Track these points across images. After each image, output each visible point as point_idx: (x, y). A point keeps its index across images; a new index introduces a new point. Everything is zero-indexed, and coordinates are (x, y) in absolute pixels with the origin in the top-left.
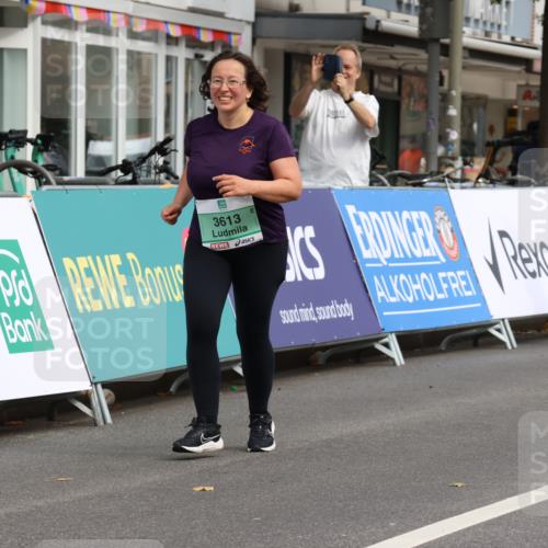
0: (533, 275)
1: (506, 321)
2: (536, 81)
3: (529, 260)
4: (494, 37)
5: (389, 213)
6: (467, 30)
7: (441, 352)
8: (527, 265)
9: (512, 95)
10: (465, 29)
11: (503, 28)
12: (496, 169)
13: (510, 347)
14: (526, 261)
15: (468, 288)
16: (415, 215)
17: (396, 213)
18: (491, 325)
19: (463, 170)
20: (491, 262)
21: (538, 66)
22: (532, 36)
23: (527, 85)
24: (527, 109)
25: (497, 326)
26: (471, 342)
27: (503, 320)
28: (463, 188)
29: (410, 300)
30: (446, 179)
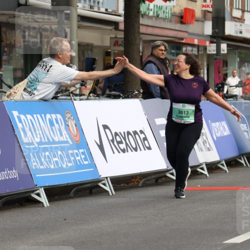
0: (124, 151)
1: (109, 179)
2: (121, 35)
3: (121, 142)
4: (96, 9)
5: (39, 116)
6: (80, 5)
7: (71, 198)
8: (120, 145)
9: (107, 43)
10: (78, 4)
11: (100, 4)
12: (99, 87)
13: (111, 194)
14: (119, 143)
15: (86, 159)
16: (54, 116)
17: (43, 115)
18: (100, 181)
19: (80, 89)
20: (99, 144)
21: (122, 26)
22: (118, 8)
23: (116, 37)
24: (116, 51)
25: (103, 182)
26: (88, 191)
27: (107, 178)
28: (81, 100)
29: (52, 167)
30: (71, 95)
